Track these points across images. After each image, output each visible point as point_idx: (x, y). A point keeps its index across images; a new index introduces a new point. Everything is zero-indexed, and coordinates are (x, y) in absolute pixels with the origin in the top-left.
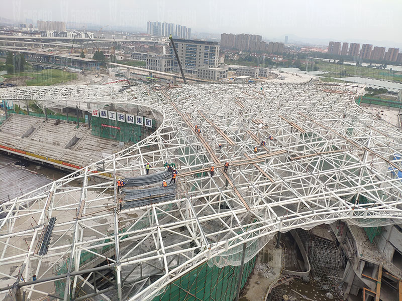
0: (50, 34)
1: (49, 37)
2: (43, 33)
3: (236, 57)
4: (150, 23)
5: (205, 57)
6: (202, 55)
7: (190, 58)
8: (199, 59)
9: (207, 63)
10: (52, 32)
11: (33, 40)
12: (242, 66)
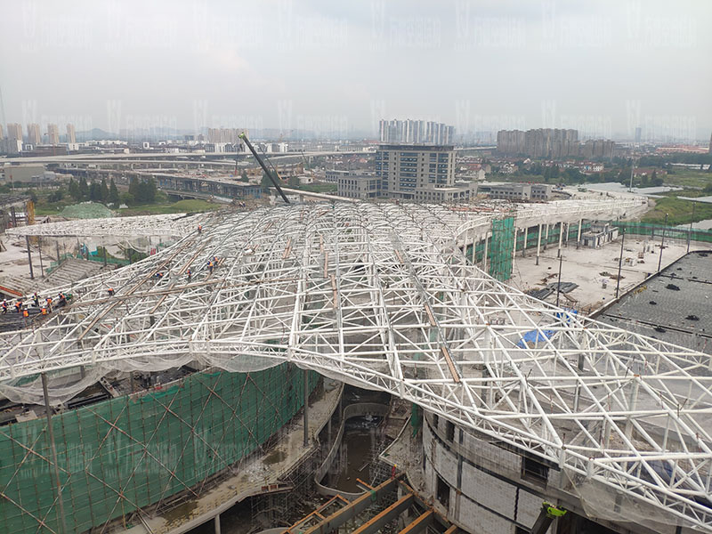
0: (220, 148)
1: (217, 152)
2: (211, 147)
3: (511, 169)
4: (383, 123)
5: (431, 171)
6: (426, 168)
7: (408, 175)
8: (422, 175)
9: (434, 182)
10: (223, 145)
11: (190, 158)
12: (503, 183)
